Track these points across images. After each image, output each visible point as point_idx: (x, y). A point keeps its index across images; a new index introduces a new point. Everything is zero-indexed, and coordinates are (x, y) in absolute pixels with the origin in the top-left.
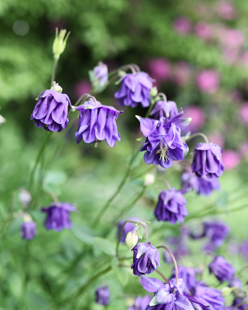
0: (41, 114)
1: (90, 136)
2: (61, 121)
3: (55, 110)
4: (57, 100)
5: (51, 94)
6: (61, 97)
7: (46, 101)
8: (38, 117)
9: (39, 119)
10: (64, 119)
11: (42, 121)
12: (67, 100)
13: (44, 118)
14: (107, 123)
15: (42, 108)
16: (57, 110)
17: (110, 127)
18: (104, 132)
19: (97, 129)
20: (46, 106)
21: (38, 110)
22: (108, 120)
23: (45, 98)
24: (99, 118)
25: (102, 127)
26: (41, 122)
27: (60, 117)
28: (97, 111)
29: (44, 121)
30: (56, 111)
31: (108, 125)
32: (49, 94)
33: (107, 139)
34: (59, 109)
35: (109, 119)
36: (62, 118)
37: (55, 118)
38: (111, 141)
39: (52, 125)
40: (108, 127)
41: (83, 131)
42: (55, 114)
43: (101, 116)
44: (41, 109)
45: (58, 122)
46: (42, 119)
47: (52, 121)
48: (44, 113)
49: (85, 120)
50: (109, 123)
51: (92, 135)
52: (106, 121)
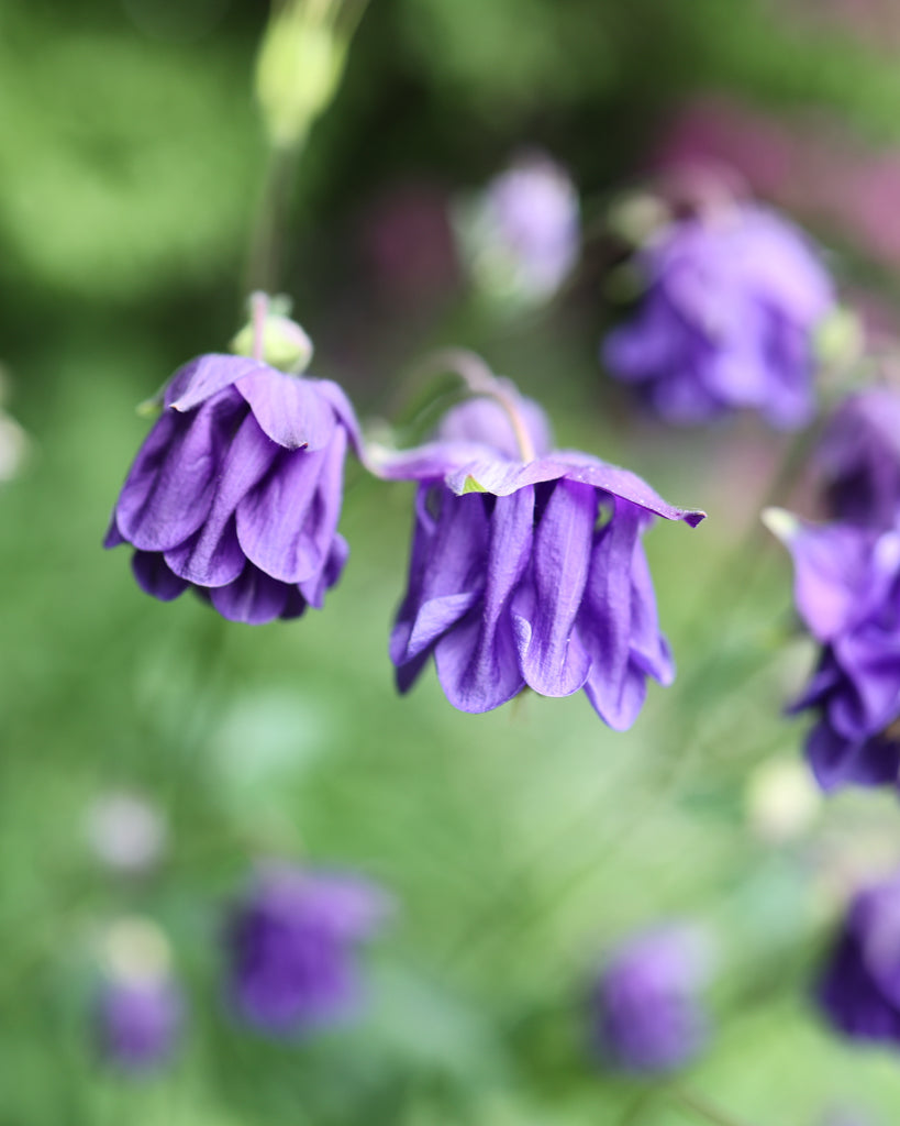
0: (165, 517)
1: (485, 666)
2: (294, 560)
3: (259, 490)
4: (273, 426)
5: (233, 386)
6: (299, 409)
7: (200, 435)
8: (153, 535)
9: (155, 547)
10: (318, 551)
11: (172, 563)
12: (339, 419)
13: (190, 544)
14: (594, 579)
15: (173, 480)
16: (275, 490)
17: (613, 604)
18: (574, 639)
19: (532, 622)
20: (203, 461)
21: (153, 491)
22: (601, 559)
23: (194, 412)
24: (542, 549)
25: (567, 606)
26: (169, 571)
27: (290, 541)
28: (529, 503)
29: (186, 564)
30: (268, 497)
31: (597, 589)
32: (221, 385)
33: (592, 683)
34: (282, 483)
35: (607, 553)
36: (304, 539)
37: (260, 545)
38: (614, 692)
39: (237, 589)
40: (599, 602)
41: (440, 631)
42: (259, 521)
43: (555, 534)
44: (166, 487)
45: (277, 574)
46: (175, 551)
47: (241, 565)
48: (192, 506)
49: (452, 559)
50: (605, 581)
51: (495, 659)
52: (591, 568)
